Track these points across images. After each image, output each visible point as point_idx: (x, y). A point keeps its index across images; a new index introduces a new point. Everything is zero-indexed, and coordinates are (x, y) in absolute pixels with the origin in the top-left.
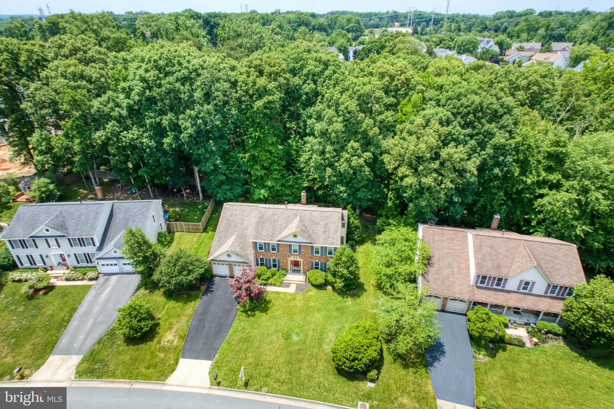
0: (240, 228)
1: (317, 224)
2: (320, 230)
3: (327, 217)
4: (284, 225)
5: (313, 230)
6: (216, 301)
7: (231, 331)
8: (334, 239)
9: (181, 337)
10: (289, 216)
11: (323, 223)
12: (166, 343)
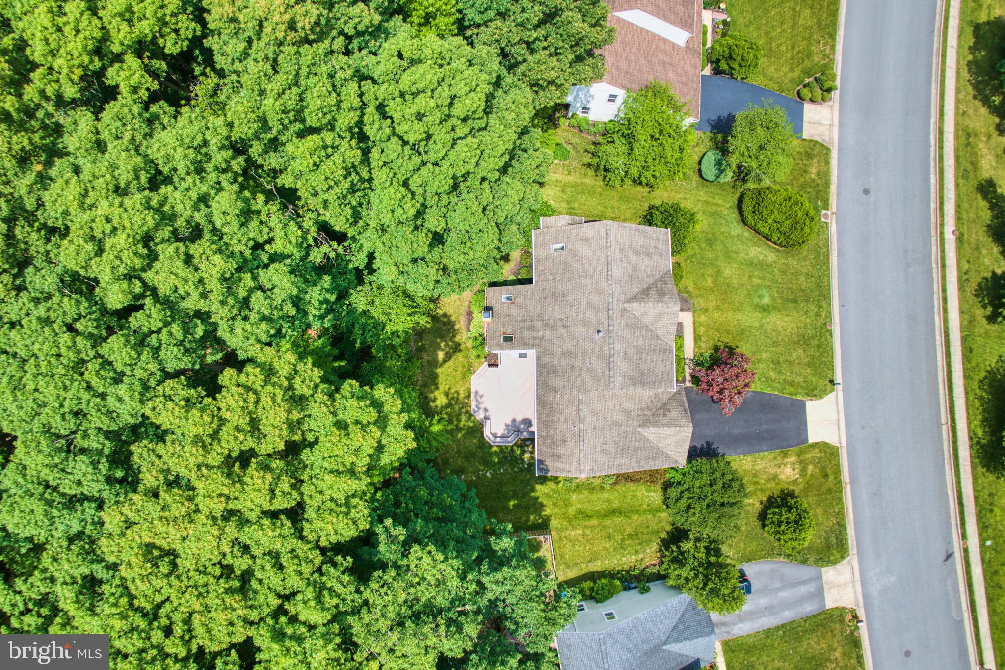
0: (627, 425)
1: (635, 269)
2: (645, 264)
3: (621, 250)
4: (644, 332)
5: (648, 277)
6: (726, 429)
7: (768, 391)
8: (658, 239)
9: (785, 455)
10: (627, 326)
11: (633, 258)
12: (797, 471)
